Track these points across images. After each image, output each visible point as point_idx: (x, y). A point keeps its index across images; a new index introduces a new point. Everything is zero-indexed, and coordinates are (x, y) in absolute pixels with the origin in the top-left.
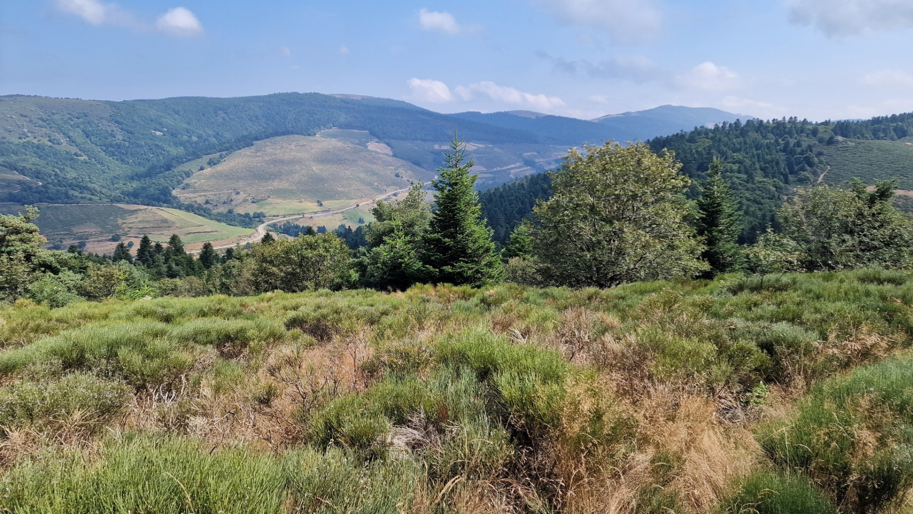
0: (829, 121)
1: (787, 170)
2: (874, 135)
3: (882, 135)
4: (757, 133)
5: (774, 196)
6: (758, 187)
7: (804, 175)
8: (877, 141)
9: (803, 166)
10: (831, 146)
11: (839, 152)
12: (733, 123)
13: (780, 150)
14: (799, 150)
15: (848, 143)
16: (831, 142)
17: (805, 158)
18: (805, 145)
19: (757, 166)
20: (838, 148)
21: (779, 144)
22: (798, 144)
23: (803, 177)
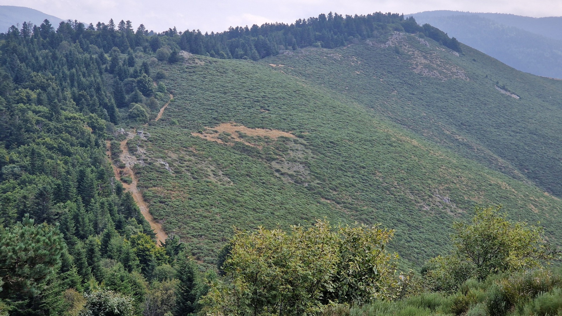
0: (175, 29)
1: (113, 101)
2: (232, 52)
3: (241, 52)
4: (75, 42)
5: (89, 140)
6: (66, 127)
7: (137, 109)
8: (234, 61)
9: (136, 96)
10: (174, 66)
11: (184, 75)
12: (39, 25)
13: (106, 70)
14: (131, 70)
15: (197, 61)
16: (173, 59)
17: (139, 82)
18: (139, 63)
19: (68, 93)
20: (182, 69)
21: (104, 61)
22: (131, 62)
23: (135, 111)
